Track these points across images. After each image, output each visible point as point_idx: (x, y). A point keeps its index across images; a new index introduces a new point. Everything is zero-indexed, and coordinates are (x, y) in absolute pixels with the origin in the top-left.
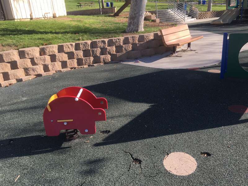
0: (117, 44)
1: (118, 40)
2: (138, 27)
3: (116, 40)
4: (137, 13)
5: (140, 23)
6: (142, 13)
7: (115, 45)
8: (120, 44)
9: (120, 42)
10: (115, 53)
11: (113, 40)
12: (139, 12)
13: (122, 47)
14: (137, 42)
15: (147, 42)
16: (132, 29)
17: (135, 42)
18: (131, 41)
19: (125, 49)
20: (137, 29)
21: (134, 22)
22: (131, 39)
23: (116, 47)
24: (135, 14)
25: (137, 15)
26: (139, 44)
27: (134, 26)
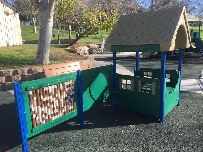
0: (7, 75)
1: (7, 72)
2: (43, 60)
3: (6, 72)
4: (41, 50)
5: (44, 57)
6: (45, 50)
7: (5, 76)
8: (9, 75)
9: (9, 74)
10: (5, 82)
11: (3, 72)
12: (43, 49)
13: (11, 77)
14: (26, 74)
15: (36, 74)
16: (38, 62)
17: (24, 74)
18: (19, 72)
19: (14, 80)
20: (42, 62)
21: (39, 57)
22: (20, 71)
23: (6, 77)
24: (40, 50)
25: (42, 51)
26: (27, 75)
27: (40, 60)
